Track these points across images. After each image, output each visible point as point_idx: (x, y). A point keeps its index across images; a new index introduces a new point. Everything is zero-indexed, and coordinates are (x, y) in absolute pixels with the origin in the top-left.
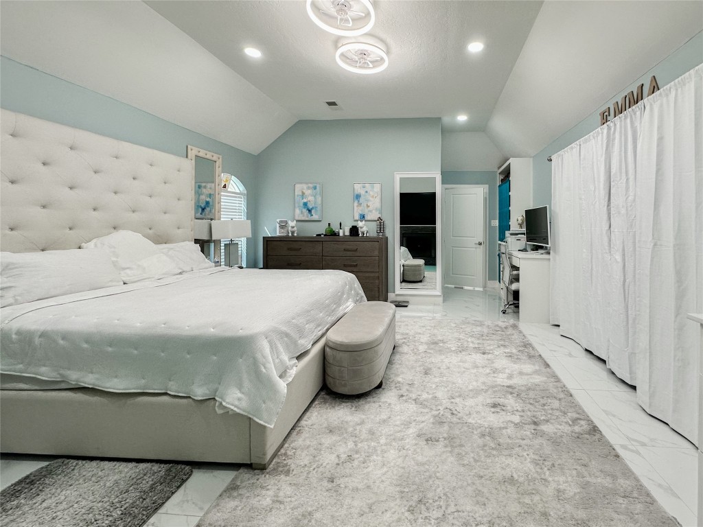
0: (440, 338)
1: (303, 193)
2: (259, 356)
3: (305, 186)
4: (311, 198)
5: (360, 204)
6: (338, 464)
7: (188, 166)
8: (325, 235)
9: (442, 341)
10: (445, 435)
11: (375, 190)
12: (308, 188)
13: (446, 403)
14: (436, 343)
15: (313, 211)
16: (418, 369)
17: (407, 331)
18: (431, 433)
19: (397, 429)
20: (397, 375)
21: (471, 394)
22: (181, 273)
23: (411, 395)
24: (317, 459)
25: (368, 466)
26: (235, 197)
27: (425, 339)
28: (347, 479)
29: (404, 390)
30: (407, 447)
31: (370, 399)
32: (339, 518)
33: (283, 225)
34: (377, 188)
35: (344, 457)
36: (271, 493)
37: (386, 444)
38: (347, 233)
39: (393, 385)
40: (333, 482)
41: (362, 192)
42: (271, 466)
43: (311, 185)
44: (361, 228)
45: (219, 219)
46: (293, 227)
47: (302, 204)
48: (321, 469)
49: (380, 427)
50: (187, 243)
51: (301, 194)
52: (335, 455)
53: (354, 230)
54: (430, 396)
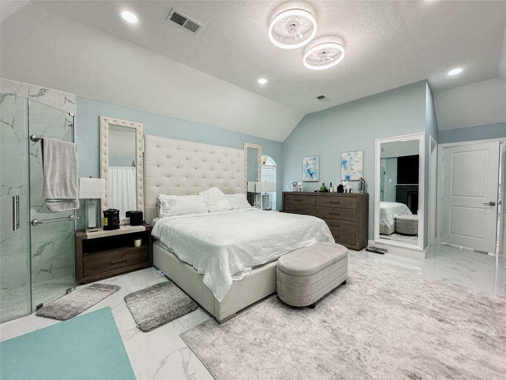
0: (396, 289)
1: (307, 163)
2: (220, 259)
3: (309, 158)
4: (312, 166)
5: (346, 169)
6: (252, 344)
7: (243, 153)
8: (320, 191)
9: (398, 293)
10: (338, 372)
11: (358, 156)
12: (311, 159)
13: (359, 346)
14: (389, 292)
15: (313, 175)
16: (354, 307)
17: (367, 274)
18: (327, 362)
19: (303, 343)
20: (333, 305)
21: (393, 352)
22: (232, 209)
23: (332, 324)
24: (244, 333)
25: (267, 357)
26: (271, 168)
27: (380, 285)
28: (250, 356)
29: (330, 318)
30: (301, 361)
31: (300, 313)
32: (229, 376)
33: (295, 185)
34: (360, 154)
35: (258, 341)
36: (214, 338)
37: (288, 350)
38: (336, 190)
39: (324, 310)
40: (242, 352)
41: (348, 159)
42: (224, 324)
43: (312, 157)
44: (345, 186)
45: (260, 181)
46: (300, 186)
47: (306, 171)
48: (242, 341)
49: (293, 335)
50: (241, 194)
51: (306, 164)
52: (254, 337)
53: (341, 188)
54: (349, 333)
